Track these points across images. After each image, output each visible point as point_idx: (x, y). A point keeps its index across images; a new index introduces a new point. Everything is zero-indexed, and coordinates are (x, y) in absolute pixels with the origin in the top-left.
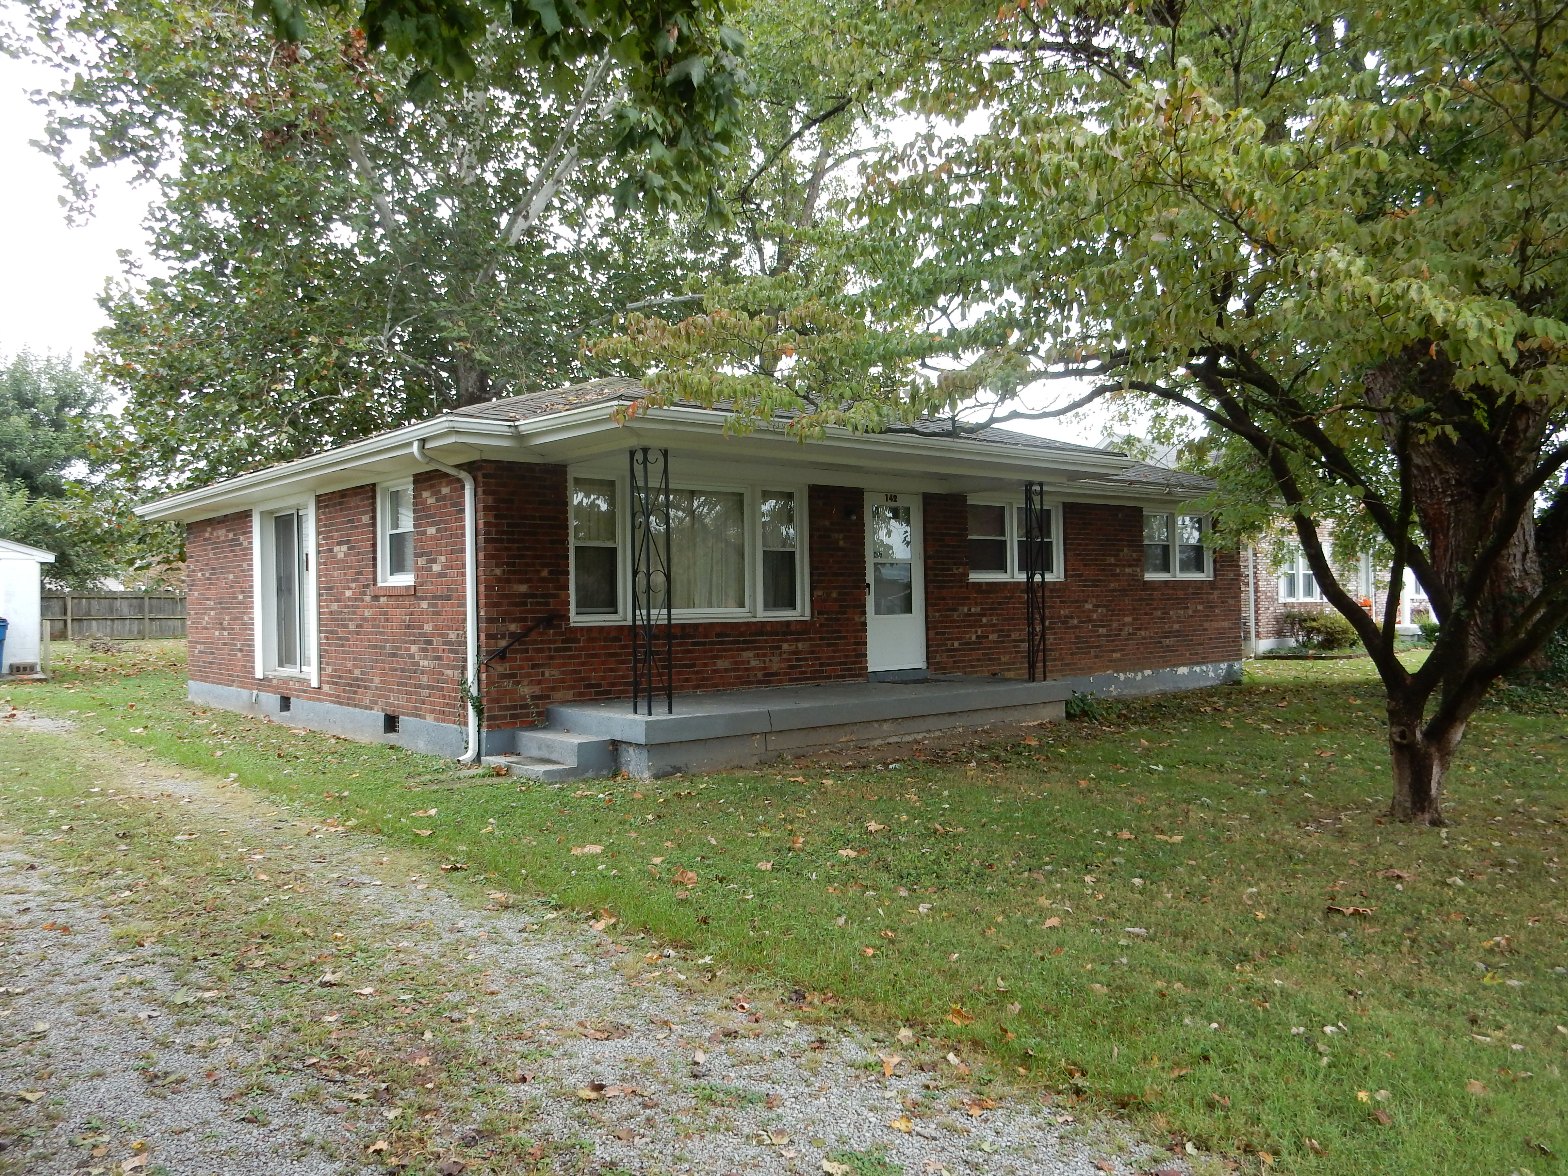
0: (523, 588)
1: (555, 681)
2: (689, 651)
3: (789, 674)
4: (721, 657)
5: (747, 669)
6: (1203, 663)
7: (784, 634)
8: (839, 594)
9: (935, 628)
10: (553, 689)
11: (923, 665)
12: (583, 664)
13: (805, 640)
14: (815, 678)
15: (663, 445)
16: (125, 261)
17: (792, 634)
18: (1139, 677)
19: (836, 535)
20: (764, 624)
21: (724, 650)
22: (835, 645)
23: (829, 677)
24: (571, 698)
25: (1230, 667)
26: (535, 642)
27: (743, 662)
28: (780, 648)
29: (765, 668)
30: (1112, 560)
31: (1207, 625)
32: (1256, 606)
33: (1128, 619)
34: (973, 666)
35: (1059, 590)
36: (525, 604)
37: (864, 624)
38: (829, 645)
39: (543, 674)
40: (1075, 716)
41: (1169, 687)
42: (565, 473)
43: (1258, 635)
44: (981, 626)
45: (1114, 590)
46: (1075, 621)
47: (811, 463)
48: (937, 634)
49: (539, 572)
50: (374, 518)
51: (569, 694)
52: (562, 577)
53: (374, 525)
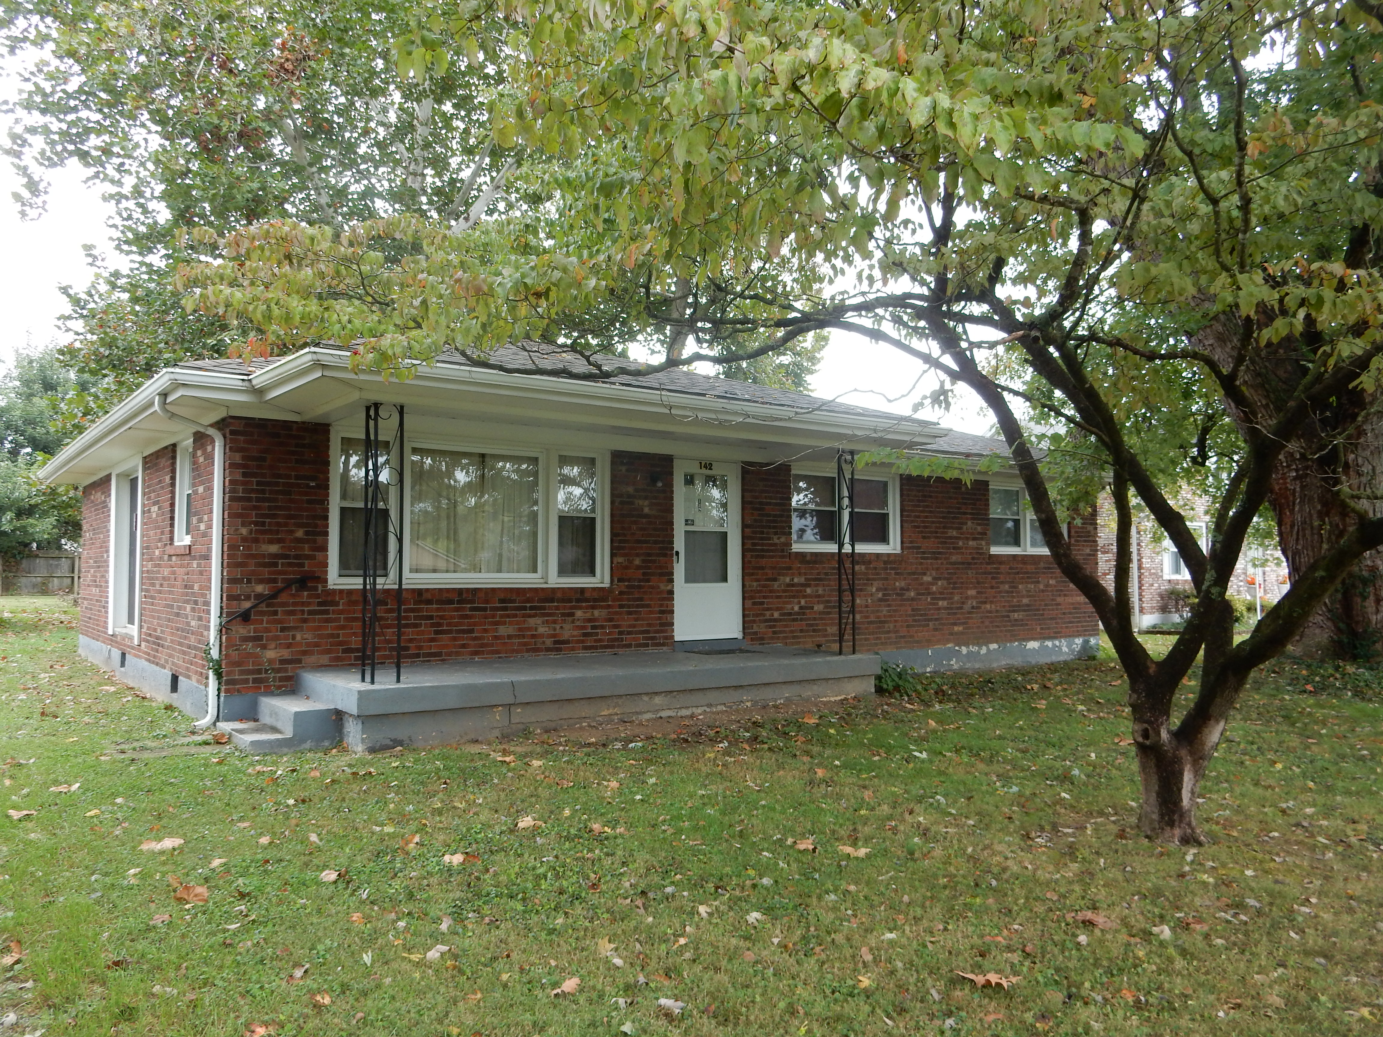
0: (274, 549)
1: (308, 644)
2: (467, 617)
3: (583, 642)
4: (505, 623)
5: (533, 636)
6: (1056, 638)
7: (578, 601)
8: (643, 561)
9: (752, 598)
10: (305, 653)
11: (739, 635)
12: (343, 627)
13: (602, 607)
14: (612, 647)
15: (400, 400)
16: (90, 255)
17: (587, 600)
18: (984, 650)
19: (641, 502)
20: (553, 590)
21: (508, 616)
22: (636, 612)
23: (629, 646)
24: (326, 662)
25: (1086, 642)
26: (283, 604)
27: (529, 629)
28: (572, 615)
29: (554, 636)
30: (955, 533)
31: (1059, 600)
32: (1140, 582)
33: (972, 592)
34: (794, 637)
35: (895, 562)
36: (276, 565)
37: (671, 592)
38: (629, 613)
39: (294, 637)
40: (886, 691)
41: (1017, 662)
42: (328, 432)
43: (1142, 610)
44: (805, 597)
45: (955, 563)
46: (912, 594)
47: (614, 427)
48: (754, 604)
49: (292, 532)
50: (173, 478)
51: (325, 659)
52: (320, 539)
53: (173, 485)
